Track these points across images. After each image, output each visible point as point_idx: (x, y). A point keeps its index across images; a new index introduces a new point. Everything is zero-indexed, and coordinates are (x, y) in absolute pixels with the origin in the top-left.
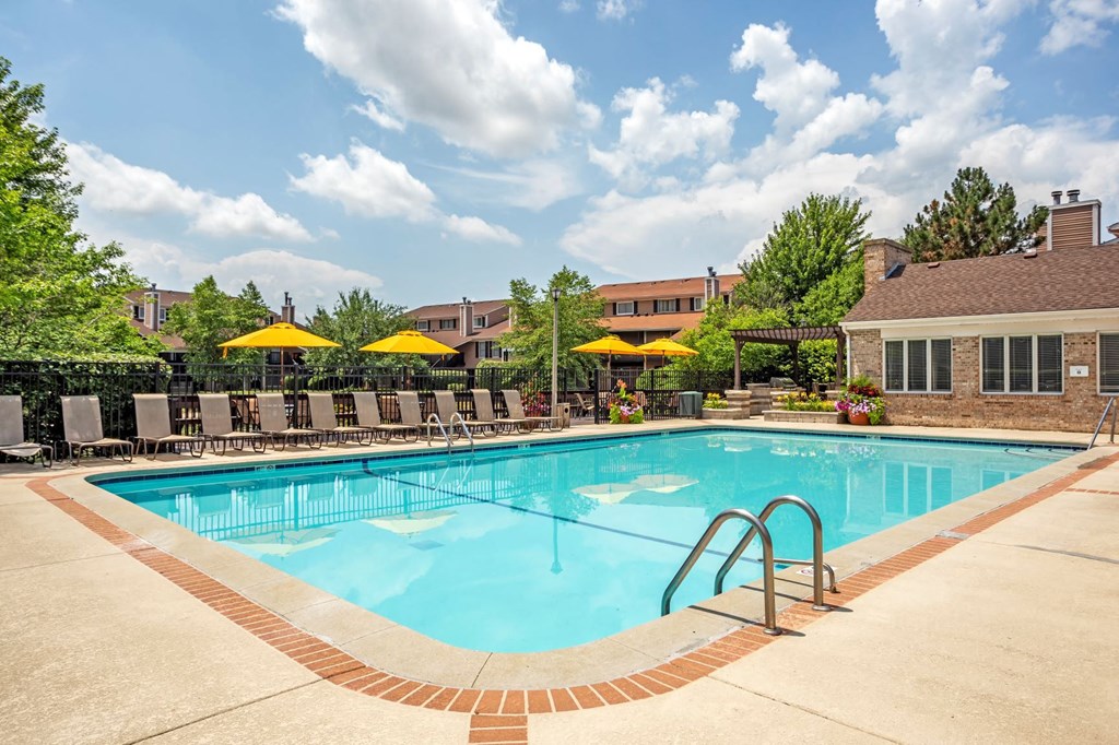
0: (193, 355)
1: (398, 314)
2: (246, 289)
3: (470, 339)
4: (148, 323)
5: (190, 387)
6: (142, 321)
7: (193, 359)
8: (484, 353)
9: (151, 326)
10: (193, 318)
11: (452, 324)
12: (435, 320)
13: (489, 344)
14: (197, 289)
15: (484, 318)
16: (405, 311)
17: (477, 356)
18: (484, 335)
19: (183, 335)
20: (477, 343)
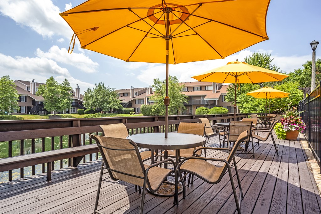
0: (47, 102)
1: (112, 91)
2: (64, 81)
3: (134, 99)
4: (32, 92)
5: (46, 113)
6: (30, 91)
7: (46, 104)
8: (138, 103)
9: (33, 93)
10: (46, 90)
11: (127, 94)
12: (122, 94)
13: (140, 100)
14: (48, 81)
15: (137, 93)
16: (114, 90)
17: (136, 104)
18: (138, 98)
19: (43, 95)
20: (136, 100)
